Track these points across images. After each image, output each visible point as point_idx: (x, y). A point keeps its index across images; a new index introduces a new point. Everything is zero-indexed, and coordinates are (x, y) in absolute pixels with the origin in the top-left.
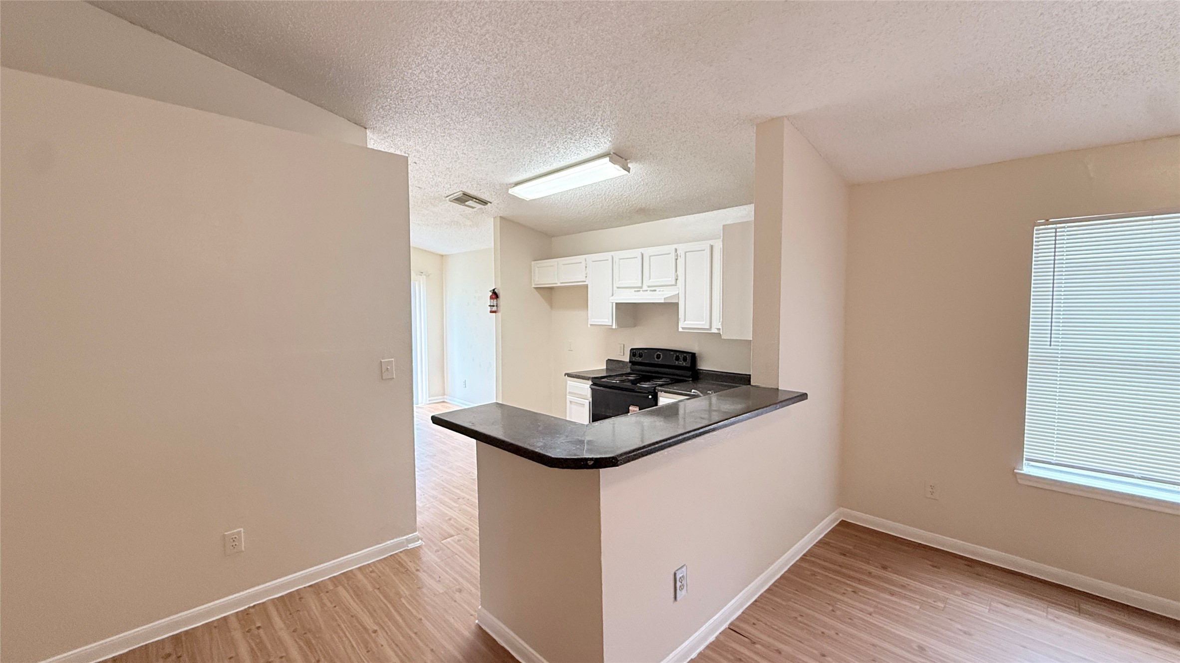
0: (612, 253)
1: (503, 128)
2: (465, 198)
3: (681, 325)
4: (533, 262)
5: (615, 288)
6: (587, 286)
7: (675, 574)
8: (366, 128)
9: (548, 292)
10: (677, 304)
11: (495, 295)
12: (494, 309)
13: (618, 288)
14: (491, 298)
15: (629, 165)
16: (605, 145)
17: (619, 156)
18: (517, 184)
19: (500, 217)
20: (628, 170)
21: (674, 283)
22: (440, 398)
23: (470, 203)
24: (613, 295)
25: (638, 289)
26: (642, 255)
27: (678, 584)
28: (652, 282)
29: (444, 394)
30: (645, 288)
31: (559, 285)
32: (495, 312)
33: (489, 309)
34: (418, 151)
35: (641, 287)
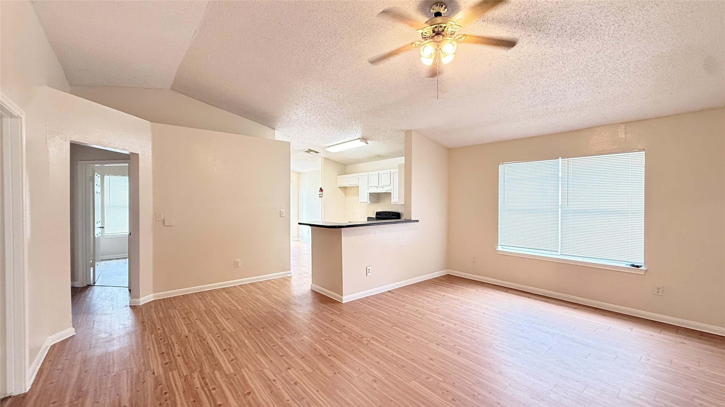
0: (368, 173)
1: (322, 131)
2: (310, 151)
3: (392, 201)
4: (338, 176)
5: (369, 187)
6: (358, 186)
7: (367, 268)
8: (275, 130)
9: (344, 189)
10: (390, 193)
11: (321, 190)
12: (321, 196)
13: (370, 187)
14: (320, 191)
15: (368, 142)
16: (359, 135)
17: (364, 139)
18: (329, 147)
19: (324, 158)
20: (368, 143)
21: (389, 184)
22: (297, 239)
23: (311, 153)
24: (368, 189)
25: (377, 187)
26: (379, 173)
27: (368, 271)
28: (382, 184)
29: (298, 237)
30: (380, 187)
31: (348, 186)
32: (321, 197)
33: (319, 196)
34: (292, 136)
35: (378, 187)
